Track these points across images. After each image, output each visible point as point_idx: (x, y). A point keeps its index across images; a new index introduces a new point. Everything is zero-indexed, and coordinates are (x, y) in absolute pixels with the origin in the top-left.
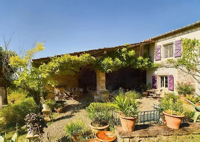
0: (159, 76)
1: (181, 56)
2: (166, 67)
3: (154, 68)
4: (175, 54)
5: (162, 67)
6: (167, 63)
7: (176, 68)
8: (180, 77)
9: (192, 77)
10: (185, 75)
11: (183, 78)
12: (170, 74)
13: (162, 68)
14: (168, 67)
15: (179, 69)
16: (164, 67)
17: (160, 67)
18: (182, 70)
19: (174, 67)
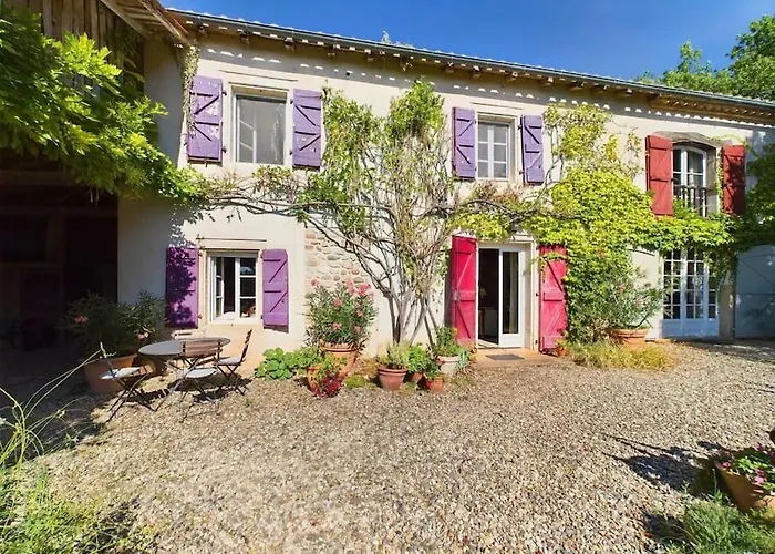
0: (209, 251)
1: (318, 168)
2: (250, 208)
3: (179, 200)
4: (295, 149)
5: (228, 202)
6: (258, 187)
7: (300, 219)
8: (313, 264)
9: (357, 266)
10: (332, 254)
11: (325, 267)
12: (271, 245)
13: (229, 209)
14: (264, 212)
15: (309, 224)
16: (238, 204)
17: (217, 204)
18: (324, 233)
19: (288, 215)
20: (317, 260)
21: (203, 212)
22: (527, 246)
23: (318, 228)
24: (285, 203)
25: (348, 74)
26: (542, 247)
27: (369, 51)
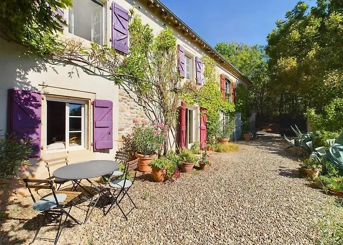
1: (126, 55)
2: (86, 70)
5: (69, 62)
7: (116, 83)
8: (122, 111)
9: (143, 113)
10: (132, 106)
11: (128, 113)
13: (69, 67)
14: (95, 74)
15: (121, 87)
16: (76, 65)
17: (60, 61)
18: (128, 93)
19: (109, 79)
20: (124, 109)
21: (47, 65)
22: (196, 108)
23: (125, 90)
24: (108, 70)
25: (140, 8)
26: (201, 109)
27: (159, 6)
